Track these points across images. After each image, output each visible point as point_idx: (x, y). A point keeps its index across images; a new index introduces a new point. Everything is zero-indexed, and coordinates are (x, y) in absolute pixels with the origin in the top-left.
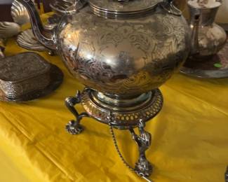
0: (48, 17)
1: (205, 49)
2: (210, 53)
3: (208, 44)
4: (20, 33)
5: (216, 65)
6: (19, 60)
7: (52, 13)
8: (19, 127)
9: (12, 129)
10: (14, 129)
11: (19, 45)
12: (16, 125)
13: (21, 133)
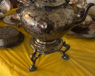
0: (16, 10)
1: (84, 25)
2: (86, 27)
3: (85, 23)
4: (4, 17)
5: (88, 32)
6: (5, 29)
7: (17, 8)
8: (6, 60)
9: (3, 61)
10: (4, 61)
11: (4, 23)
12: (4, 59)
13: (7, 63)
